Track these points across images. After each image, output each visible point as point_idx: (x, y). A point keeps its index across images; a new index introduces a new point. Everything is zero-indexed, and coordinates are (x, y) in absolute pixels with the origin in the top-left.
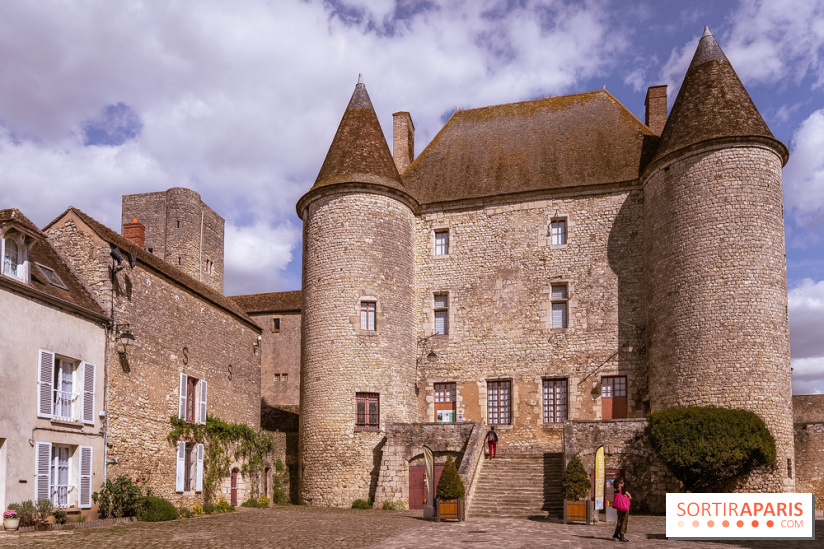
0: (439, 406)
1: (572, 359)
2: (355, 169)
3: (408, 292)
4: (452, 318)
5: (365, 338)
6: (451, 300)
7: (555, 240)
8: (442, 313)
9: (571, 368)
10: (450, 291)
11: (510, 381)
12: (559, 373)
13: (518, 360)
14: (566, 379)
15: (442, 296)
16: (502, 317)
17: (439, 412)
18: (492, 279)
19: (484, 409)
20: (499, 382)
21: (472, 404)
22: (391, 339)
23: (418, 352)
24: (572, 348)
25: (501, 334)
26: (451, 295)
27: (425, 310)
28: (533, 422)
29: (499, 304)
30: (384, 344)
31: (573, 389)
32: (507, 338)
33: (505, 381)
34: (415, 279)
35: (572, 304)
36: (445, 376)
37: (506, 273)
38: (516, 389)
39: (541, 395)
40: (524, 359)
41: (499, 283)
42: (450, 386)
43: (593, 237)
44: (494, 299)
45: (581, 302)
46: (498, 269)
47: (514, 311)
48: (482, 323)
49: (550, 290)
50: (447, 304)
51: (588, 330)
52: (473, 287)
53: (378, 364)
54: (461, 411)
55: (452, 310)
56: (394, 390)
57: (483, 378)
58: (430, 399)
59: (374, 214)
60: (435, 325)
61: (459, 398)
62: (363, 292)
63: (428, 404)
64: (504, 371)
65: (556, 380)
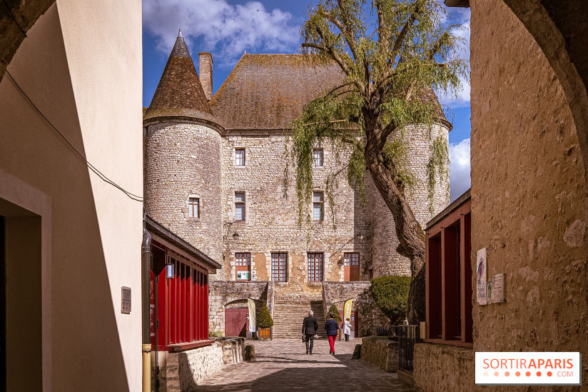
0: (238, 268)
2: (183, 105)
3: (218, 191)
4: (247, 209)
5: (192, 222)
6: (247, 197)
7: (316, 163)
8: (241, 205)
9: (325, 246)
10: (246, 191)
11: (286, 253)
12: (318, 249)
13: (292, 240)
14: (322, 253)
15: (240, 194)
16: (281, 211)
17: (238, 272)
18: (275, 185)
19: (269, 271)
20: (279, 253)
21: (262, 267)
22: (209, 224)
23: (224, 231)
24: (327, 233)
25: (281, 222)
26: (247, 194)
27: (229, 203)
28: (301, 280)
29: (279, 202)
30: (204, 227)
31: (327, 260)
32: (285, 225)
33: (283, 253)
34: (222, 182)
35: (326, 205)
36: (242, 249)
38: (290, 258)
39: (306, 263)
40: (296, 240)
41: (279, 188)
42: (247, 255)
44: (277, 198)
46: (279, 179)
47: (289, 207)
48: (268, 214)
49: (312, 195)
50: (244, 199)
52: (262, 190)
53: (201, 241)
54: (253, 272)
55: (248, 204)
57: (269, 251)
58: (233, 263)
59: (198, 139)
60: (235, 214)
61: (253, 264)
62: (191, 193)
63: (231, 267)
64: (281, 248)
65: (315, 254)
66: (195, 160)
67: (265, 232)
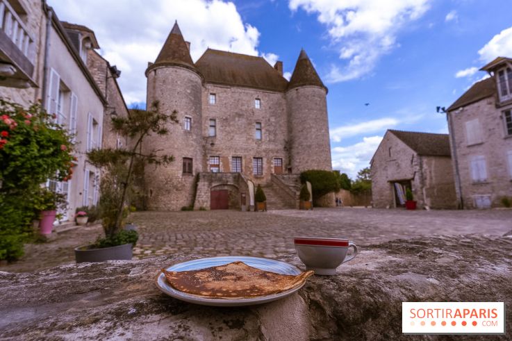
0: (212, 166)
1: (264, 151)
4: (218, 130)
5: (187, 133)
6: (217, 122)
7: (257, 106)
9: (264, 154)
10: (216, 118)
11: (241, 158)
12: (259, 156)
14: (262, 158)
16: (238, 132)
17: (212, 168)
18: (234, 117)
19: (231, 168)
20: (237, 157)
21: (226, 166)
22: (197, 135)
23: (203, 142)
24: (264, 147)
25: (238, 139)
28: (250, 174)
29: (237, 127)
30: (195, 137)
31: (264, 162)
32: (240, 141)
33: (239, 157)
35: (263, 131)
36: (214, 154)
37: (240, 116)
38: (243, 160)
39: (253, 164)
40: (246, 149)
41: (237, 119)
42: (217, 158)
43: (270, 108)
44: (235, 125)
45: (267, 130)
46: (236, 113)
47: (243, 130)
48: (230, 133)
49: (255, 124)
50: (216, 124)
51: (269, 141)
53: (192, 146)
54: (222, 168)
55: (218, 127)
56: (198, 157)
57: (231, 156)
58: (208, 163)
59: (192, 81)
61: (221, 163)
62: (186, 113)
63: (207, 165)
64: (239, 154)
65: (257, 158)
66: (190, 94)
67: (228, 144)
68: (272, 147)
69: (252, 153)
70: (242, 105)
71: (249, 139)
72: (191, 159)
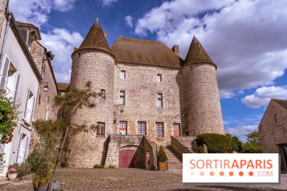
0: (121, 129)
1: (165, 117)
4: (126, 99)
5: (101, 102)
6: (126, 93)
7: (158, 80)
8: (123, 97)
9: (164, 119)
10: (126, 90)
11: (145, 122)
12: (161, 121)
13: (148, 116)
14: (163, 123)
16: (143, 101)
17: (121, 131)
18: (140, 89)
19: (137, 131)
20: (141, 122)
21: (133, 129)
23: (114, 109)
24: (164, 113)
25: (143, 106)
27: (117, 95)
28: (153, 136)
29: (142, 97)
30: (107, 105)
31: (165, 126)
32: (145, 108)
34: (115, 85)
35: (164, 100)
36: (123, 119)
37: (144, 88)
38: (147, 125)
39: (155, 127)
40: (150, 115)
41: (142, 90)
42: (125, 122)
44: (140, 95)
45: (167, 100)
46: (142, 86)
49: (157, 95)
51: (169, 108)
52: (133, 90)
53: (105, 112)
54: (129, 131)
55: (127, 97)
57: (137, 121)
58: (118, 126)
60: (120, 101)
61: (128, 127)
62: (102, 86)
63: (117, 128)
64: (143, 119)
65: (159, 123)
66: (105, 71)
67: (135, 111)
68: (171, 113)
69: (155, 119)
70: (147, 79)
71: (152, 107)
72: (104, 123)
